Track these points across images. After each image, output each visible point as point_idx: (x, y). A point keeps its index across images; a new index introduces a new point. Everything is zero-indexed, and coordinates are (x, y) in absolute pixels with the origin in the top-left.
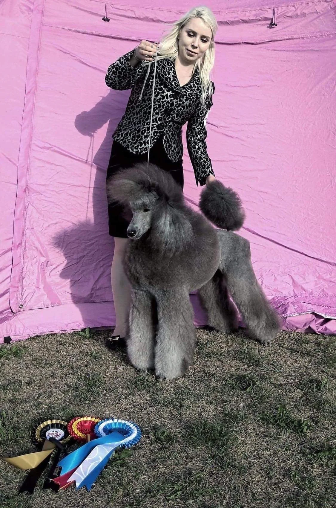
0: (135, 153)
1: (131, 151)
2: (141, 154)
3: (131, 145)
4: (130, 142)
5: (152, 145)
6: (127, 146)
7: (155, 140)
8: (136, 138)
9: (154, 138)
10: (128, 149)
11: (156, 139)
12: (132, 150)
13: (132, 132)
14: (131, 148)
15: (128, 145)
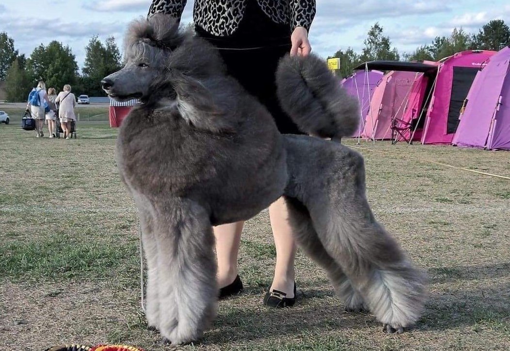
0: (222, 35)
1: (217, 34)
2: (232, 33)
3: (214, 25)
4: (211, 21)
5: (242, 15)
6: (209, 30)
7: (243, 7)
8: (218, 13)
9: (241, 3)
10: (211, 33)
11: (244, 4)
12: (217, 32)
13: (210, 6)
14: (215, 30)
15: (210, 27)
